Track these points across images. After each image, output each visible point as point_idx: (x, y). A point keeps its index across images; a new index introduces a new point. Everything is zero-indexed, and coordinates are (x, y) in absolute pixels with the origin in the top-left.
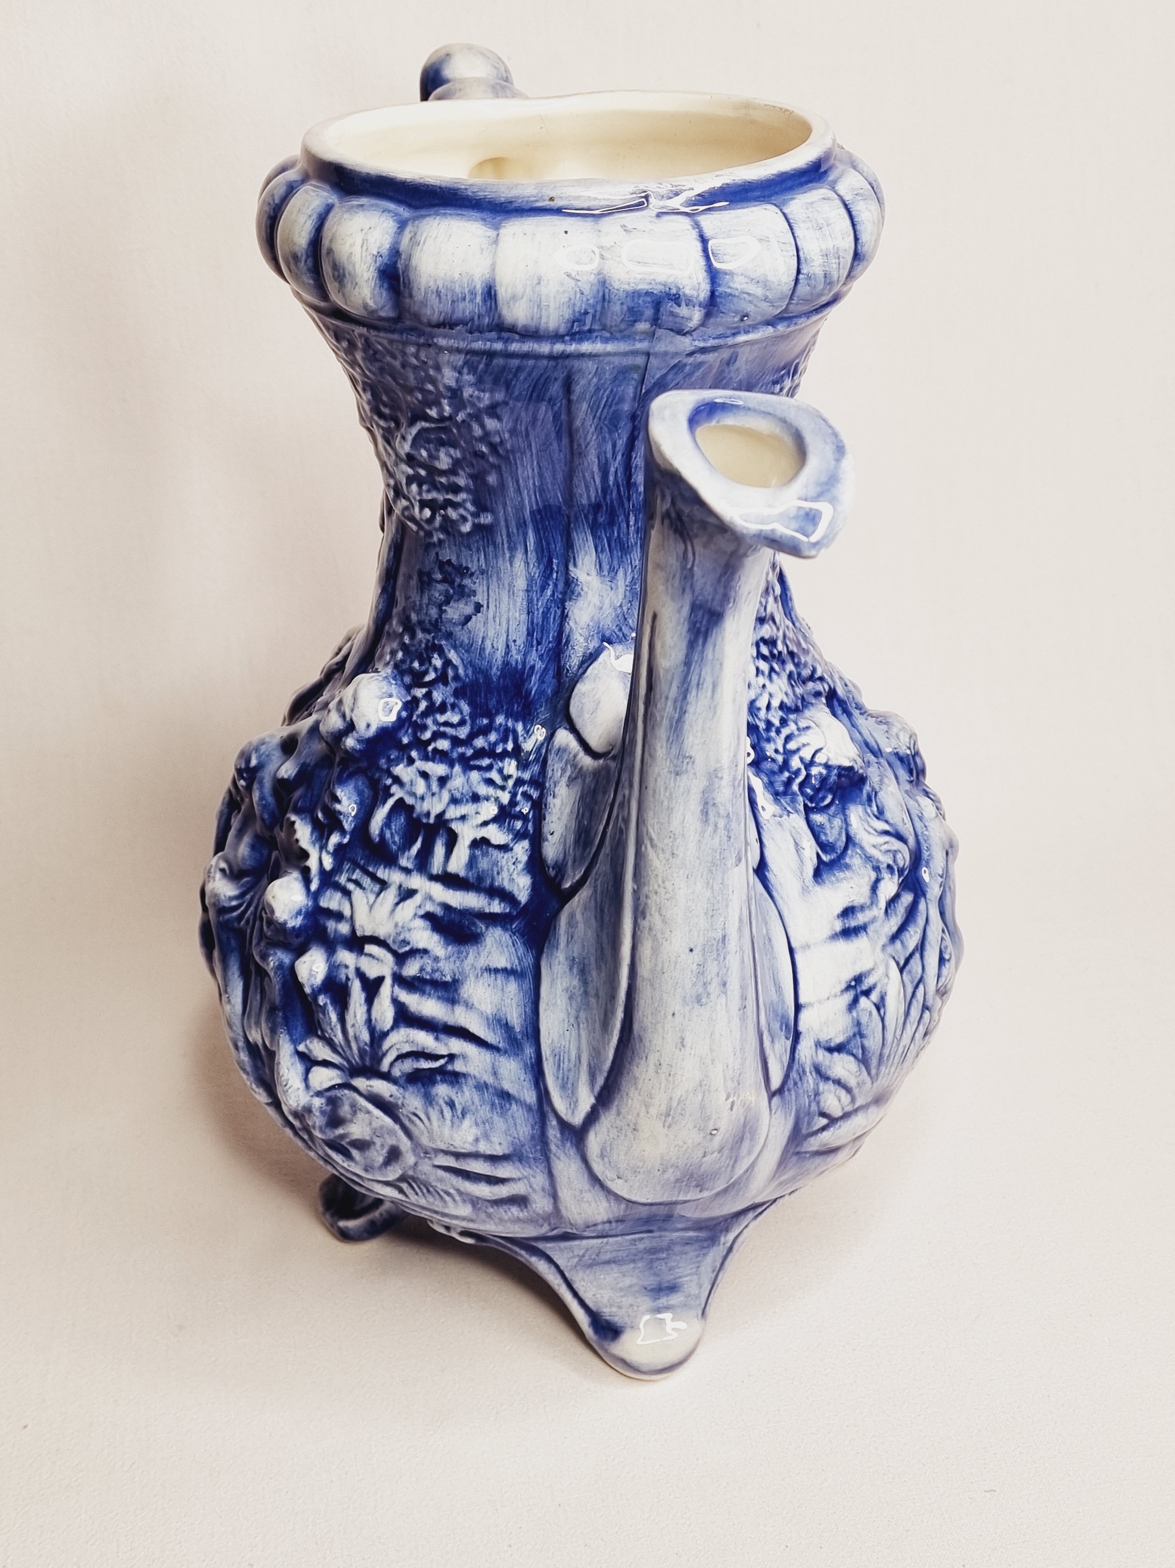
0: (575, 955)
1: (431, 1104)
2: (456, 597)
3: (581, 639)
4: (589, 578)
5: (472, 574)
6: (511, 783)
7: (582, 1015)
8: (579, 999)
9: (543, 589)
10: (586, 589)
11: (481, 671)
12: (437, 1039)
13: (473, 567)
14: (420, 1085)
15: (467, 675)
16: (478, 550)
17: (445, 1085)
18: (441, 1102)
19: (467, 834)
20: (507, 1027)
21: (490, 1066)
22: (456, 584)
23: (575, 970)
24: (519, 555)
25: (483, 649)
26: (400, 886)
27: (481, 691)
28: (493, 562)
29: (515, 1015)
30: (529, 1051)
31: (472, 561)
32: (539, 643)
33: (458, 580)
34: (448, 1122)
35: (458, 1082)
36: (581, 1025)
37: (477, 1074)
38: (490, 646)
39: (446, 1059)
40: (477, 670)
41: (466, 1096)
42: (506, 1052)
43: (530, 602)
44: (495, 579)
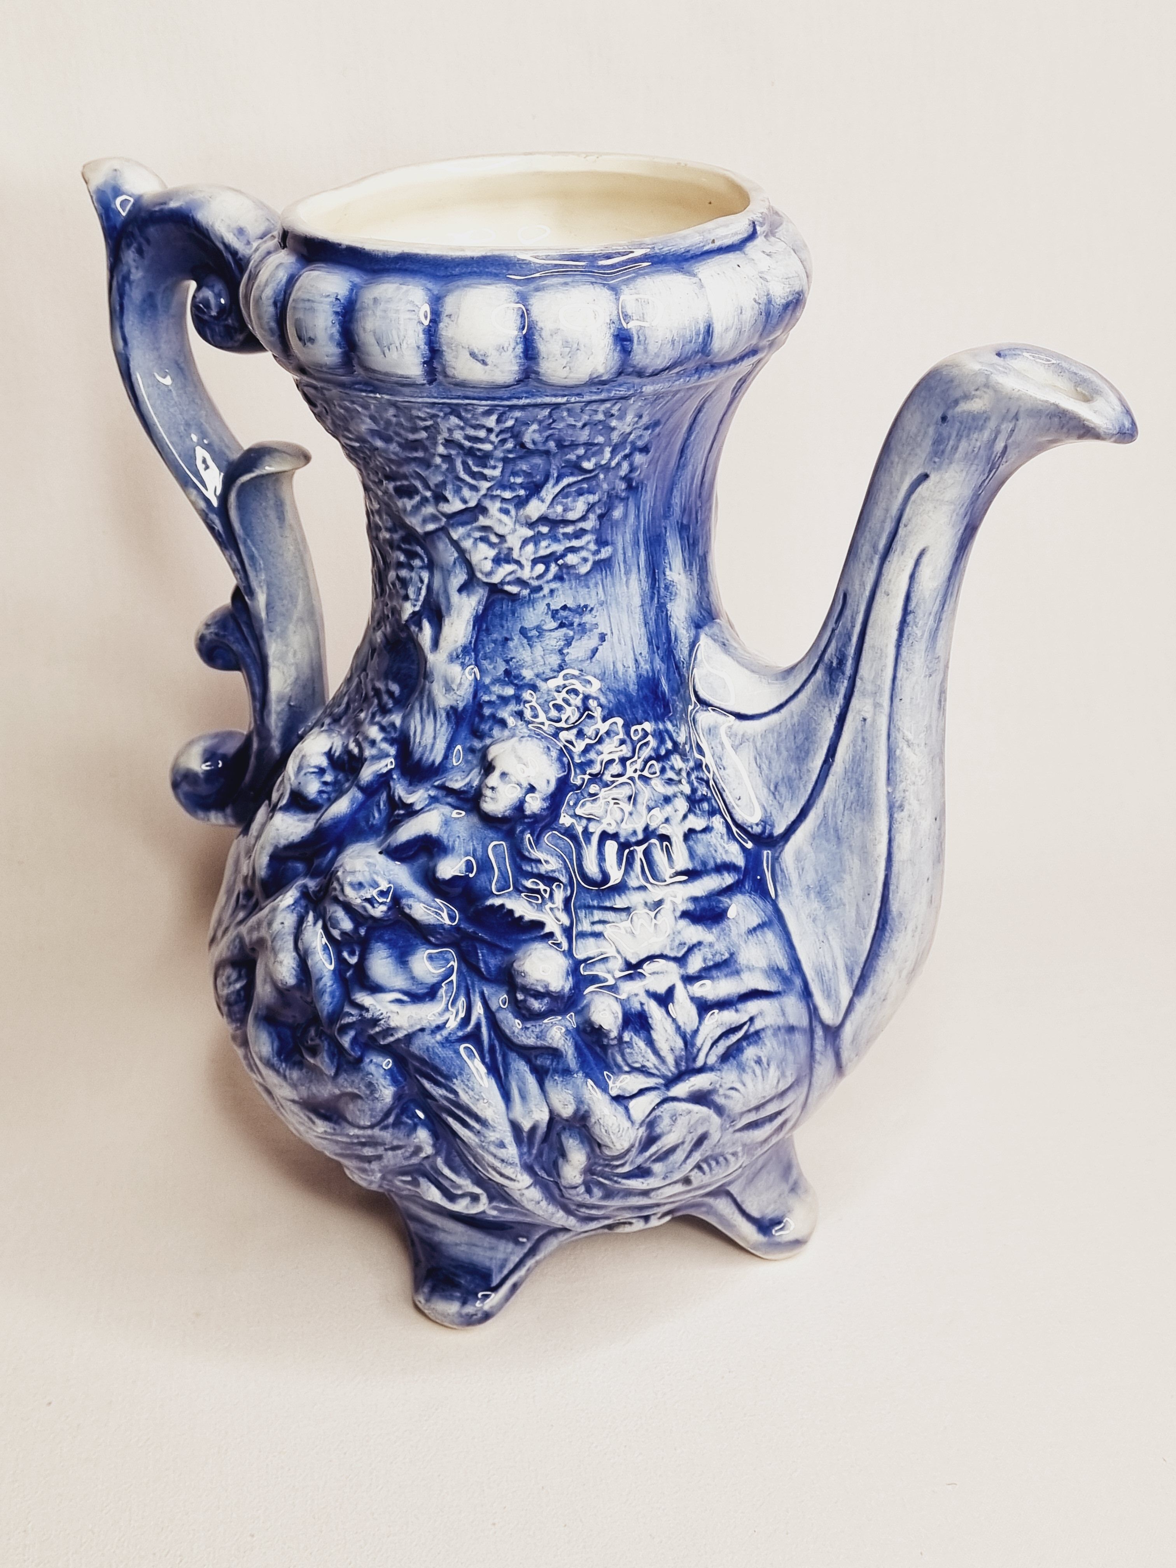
0: (809, 882)
1: (744, 1070)
2: (577, 637)
3: (684, 632)
4: (680, 577)
5: (592, 609)
6: (684, 774)
7: (829, 929)
8: (822, 918)
9: (652, 598)
10: (679, 587)
11: (620, 692)
12: (737, 1011)
13: (591, 603)
14: (731, 1058)
15: (609, 702)
16: (596, 584)
17: (751, 1047)
18: (753, 1064)
19: (676, 832)
20: (778, 971)
21: (779, 1010)
22: (575, 624)
23: (812, 896)
24: (634, 576)
25: (616, 672)
26: (646, 904)
27: (626, 709)
28: (610, 590)
29: (781, 958)
30: (798, 982)
31: (590, 598)
32: (658, 648)
33: (577, 621)
34: (760, 1078)
35: (760, 1038)
36: (830, 938)
37: (773, 1023)
38: (622, 667)
39: (748, 1023)
40: (616, 692)
41: (769, 1047)
42: (785, 992)
43: (645, 614)
44: (613, 605)
